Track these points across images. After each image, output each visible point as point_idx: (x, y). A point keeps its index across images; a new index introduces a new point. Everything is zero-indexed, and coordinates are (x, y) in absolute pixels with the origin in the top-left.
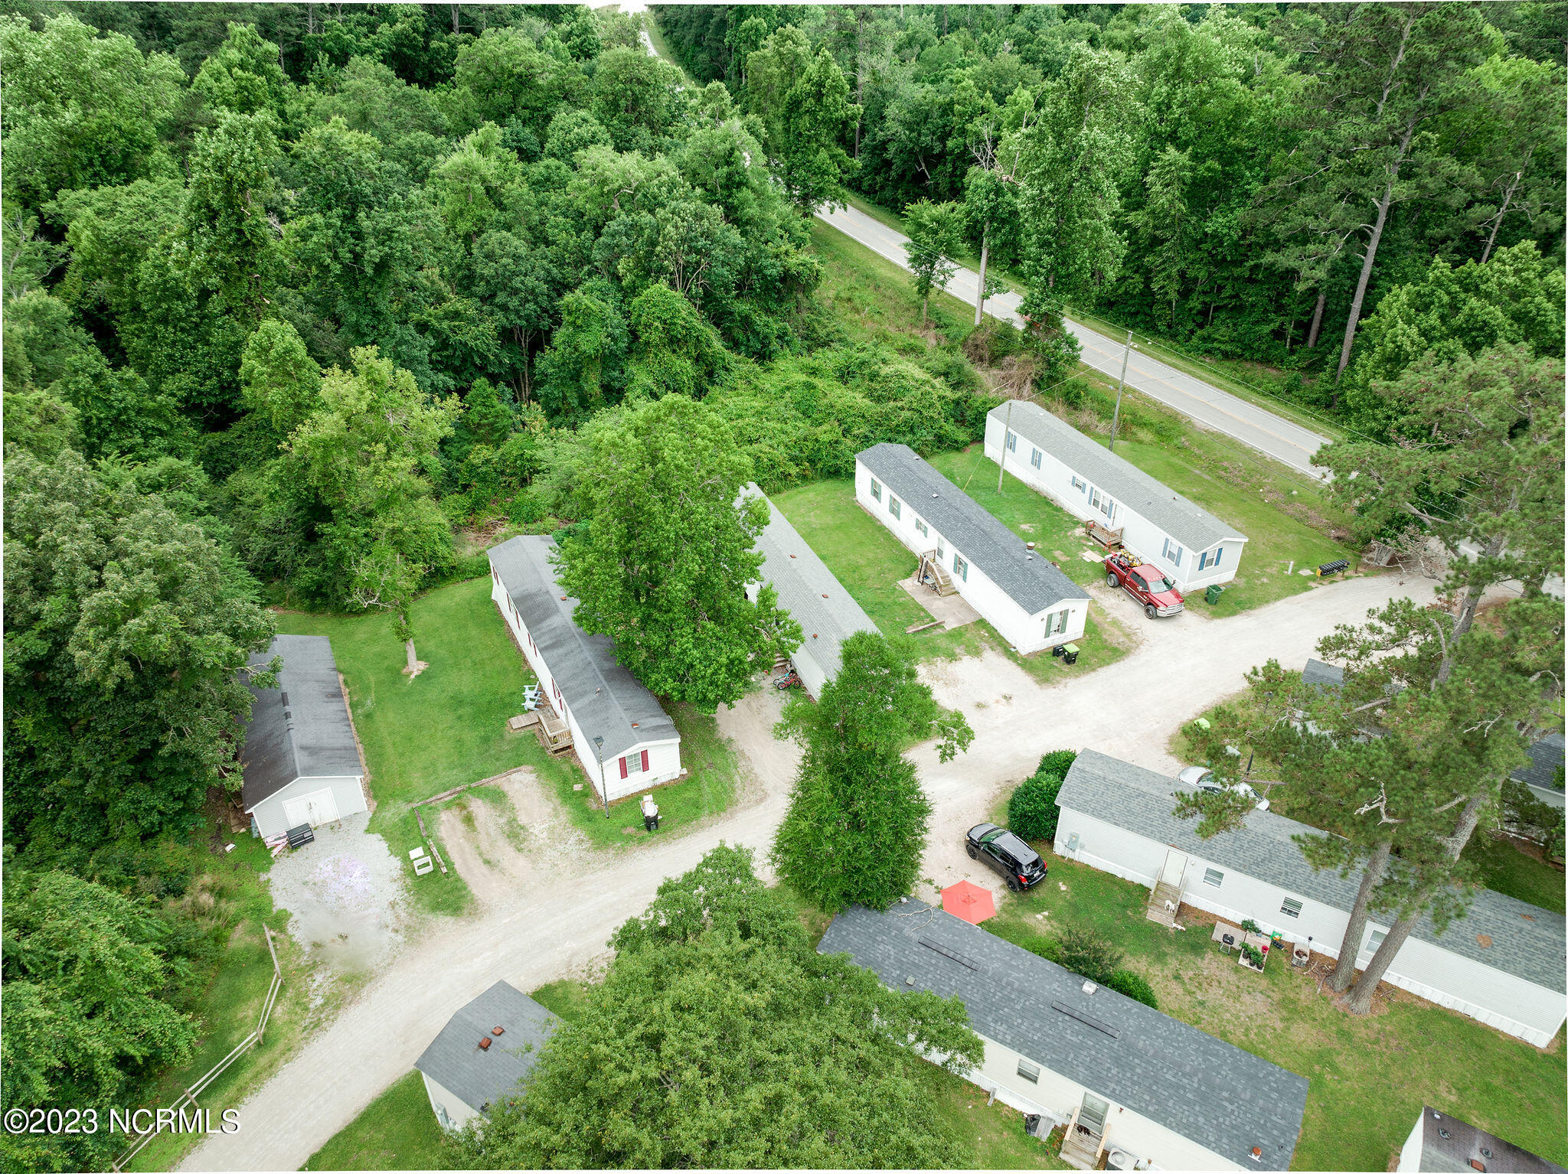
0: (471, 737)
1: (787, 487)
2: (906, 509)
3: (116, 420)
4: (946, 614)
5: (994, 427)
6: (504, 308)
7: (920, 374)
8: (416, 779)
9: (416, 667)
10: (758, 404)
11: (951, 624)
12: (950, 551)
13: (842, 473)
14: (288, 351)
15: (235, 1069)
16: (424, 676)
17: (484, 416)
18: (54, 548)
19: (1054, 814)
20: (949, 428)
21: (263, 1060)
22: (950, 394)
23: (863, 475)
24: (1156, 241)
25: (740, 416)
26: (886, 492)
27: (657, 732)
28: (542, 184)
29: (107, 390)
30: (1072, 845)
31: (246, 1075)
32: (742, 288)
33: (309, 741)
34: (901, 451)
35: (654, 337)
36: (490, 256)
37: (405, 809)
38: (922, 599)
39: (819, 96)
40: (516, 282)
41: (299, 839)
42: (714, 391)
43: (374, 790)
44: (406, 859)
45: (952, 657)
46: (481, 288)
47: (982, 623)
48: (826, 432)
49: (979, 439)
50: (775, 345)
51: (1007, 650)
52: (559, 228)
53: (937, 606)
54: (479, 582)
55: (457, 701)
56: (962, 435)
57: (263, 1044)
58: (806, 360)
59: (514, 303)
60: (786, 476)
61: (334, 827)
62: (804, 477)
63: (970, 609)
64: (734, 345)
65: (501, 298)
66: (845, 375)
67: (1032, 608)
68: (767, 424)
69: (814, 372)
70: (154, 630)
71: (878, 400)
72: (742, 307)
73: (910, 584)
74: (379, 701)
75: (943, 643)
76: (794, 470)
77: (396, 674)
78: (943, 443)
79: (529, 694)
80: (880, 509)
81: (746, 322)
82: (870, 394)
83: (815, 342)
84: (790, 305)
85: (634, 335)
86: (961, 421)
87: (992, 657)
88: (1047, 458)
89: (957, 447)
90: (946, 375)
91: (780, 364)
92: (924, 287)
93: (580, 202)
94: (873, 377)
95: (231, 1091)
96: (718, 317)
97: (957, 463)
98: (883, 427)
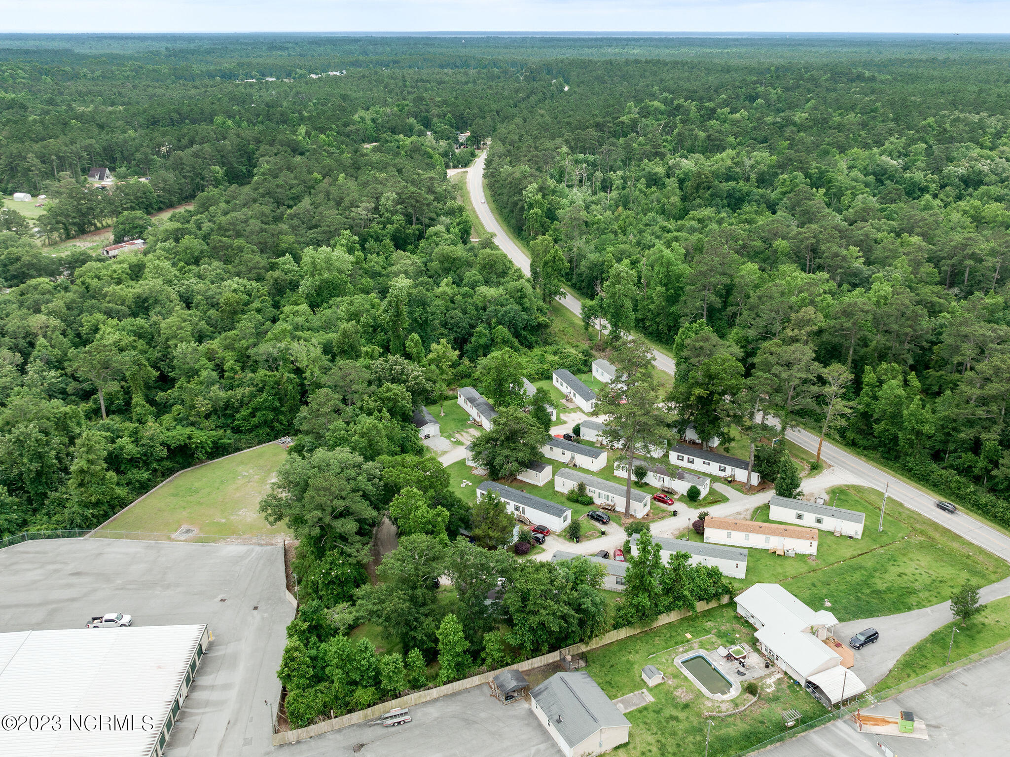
0: (459, 425)
1: (534, 381)
2: (564, 384)
4: (570, 406)
5: (594, 367)
6: (456, 332)
7: (575, 352)
8: (449, 430)
9: (443, 414)
10: (528, 359)
11: (572, 408)
12: (573, 391)
13: (549, 378)
16: (445, 416)
19: (579, 429)
20: (582, 367)
22: (583, 358)
23: (555, 376)
24: (659, 314)
26: (560, 380)
28: (465, 295)
30: (582, 436)
32: (525, 328)
33: (429, 420)
34: (566, 371)
35: (499, 341)
36: (452, 318)
37: (448, 434)
38: (565, 403)
39: (554, 262)
40: (460, 325)
41: (427, 437)
44: (450, 439)
45: (570, 413)
46: (449, 326)
47: (578, 407)
48: (546, 367)
49: (590, 371)
50: (534, 344)
51: (583, 412)
52: (470, 308)
53: (568, 404)
54: (455, 400)
55: (454, 419)
56: (586, 369)
58: (543, 349)
59: (459, 330)
61: (434, 435)
62: (539, 379)
63: (576, 404)
64: (522, 344)
65: (455, 329)
66: (555, 353)
67: (587, 400)
68: (529, 365)
69: (545, 352)
71: (562, 359)
72: (524, 333)
73: (563, 401)
74: (438, 418)
75: (568, 411)
76: (537, 377)
77: (438, 415)
78: (580, 371)
79: (471, 418)
80: (558, 385)
81: (526, 338)
82: (560, 357)
83: (546, 343)
84: (540, 332)
85: (493, 340)
86: (586, 366)
87: (578, 413)
88: (605, 374)
89: (584, 372)
90: (583, 353)
91: (535, 350)
92: (587, 326)
93: (478, 302)
94: (561, 353)
96: (517, 335)
97: (584, 376)
98: (562, 366)
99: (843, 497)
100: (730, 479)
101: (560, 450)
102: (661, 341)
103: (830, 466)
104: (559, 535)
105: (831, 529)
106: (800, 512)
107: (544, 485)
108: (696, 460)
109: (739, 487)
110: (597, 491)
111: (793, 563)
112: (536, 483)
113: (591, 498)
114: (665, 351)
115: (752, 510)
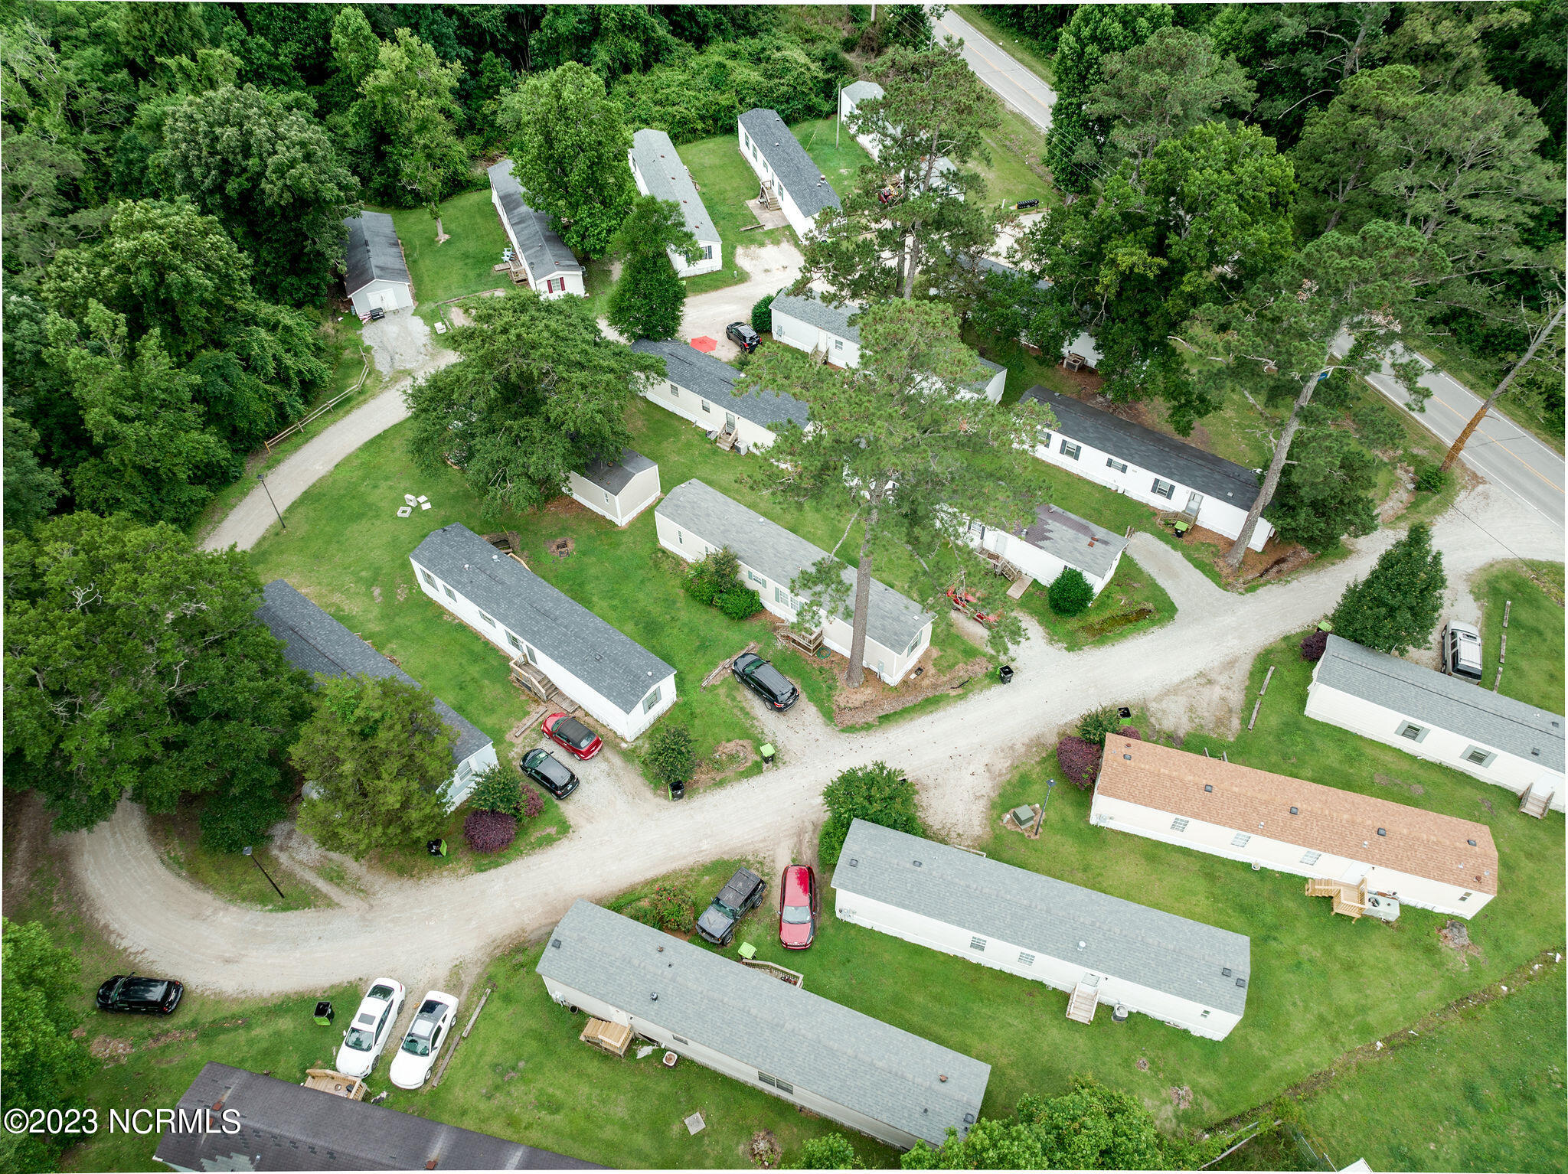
0: (472, 274)
1: (695, 139)
2: (759, 154)
3: (256, 72)
4: (768, 220)
5: (844, 101)
7: (803, 59)
8: (440, 292)
9: (443, 238)
10: (684, 77)
11: (769, 226)
12: (777, 180)
13: (731, 130)
14: (360, 29)
15: (348, 400)
16: (447, 242)
17: (492, 80)
18: (251, 133)
19: (770, 310)
20: (815, 101)
21: (361, 398)
22: (821, 75)
23: (742, 130)
25: (669, 86)
26: (753, 140)
27: (569, 267)
29: (249, 51)
30: (780, 333)
31: (354, 403)
33: (380, 264)
34: (772, 117)
35: (611, 24)
37: (433, 306)
38: (756, 212)
41: (376, 316)
42: (656, 67)
43: (417, 297)
44: (433, 327)
45: (762, 245)
47: (789, 227)
48: (725, 100)
49: (834, 112)
51: (797, 243)
53: (764, 216)
54: (485, 192)
55: (466, 256)
56: (826, 107)
57: (360, 393)
58: (730, 45)
60: (694, 131)
61: (395, 312)
62: (708, 132)
63: (784, 218)
67: (807, 214)
68: (686, 92)
69: (734, 56)
70: (302, 175)
71: (770, 77)
73: (753, 204)
74: (421, 254)
75: (759, 237)
76: (700, 126)
77: (432, 241)
78: (812, 112)
79: (506, 253)
80: (747, 152)
82: (765, 73)
86: (826, 97)
87: (786, 246)
89: (819, 115)
90: (824, 60)
91: (712, 48)
94: (768, 60)
95: (348, 407)
97: (819, 127)
98: (764, 98)
99: (1525, 615)
100: (1181, 526)
101: (697, 400)
102: (1021, 28)
103: (1476, 479)
104: (629, 755)
105: (1517, 786)
106: (1417, 722)
107: (632, 524)
108: (1087, 450)
109: (1206, 557)
110: (772, 584)
111: (1394, 956)
112: (609, 516)
113: (752, 595)
114: (1027, 57)
115: (1245, 666)
